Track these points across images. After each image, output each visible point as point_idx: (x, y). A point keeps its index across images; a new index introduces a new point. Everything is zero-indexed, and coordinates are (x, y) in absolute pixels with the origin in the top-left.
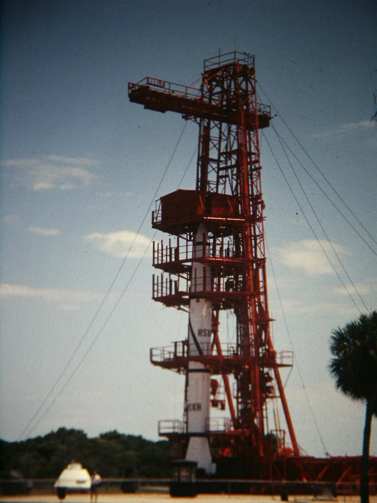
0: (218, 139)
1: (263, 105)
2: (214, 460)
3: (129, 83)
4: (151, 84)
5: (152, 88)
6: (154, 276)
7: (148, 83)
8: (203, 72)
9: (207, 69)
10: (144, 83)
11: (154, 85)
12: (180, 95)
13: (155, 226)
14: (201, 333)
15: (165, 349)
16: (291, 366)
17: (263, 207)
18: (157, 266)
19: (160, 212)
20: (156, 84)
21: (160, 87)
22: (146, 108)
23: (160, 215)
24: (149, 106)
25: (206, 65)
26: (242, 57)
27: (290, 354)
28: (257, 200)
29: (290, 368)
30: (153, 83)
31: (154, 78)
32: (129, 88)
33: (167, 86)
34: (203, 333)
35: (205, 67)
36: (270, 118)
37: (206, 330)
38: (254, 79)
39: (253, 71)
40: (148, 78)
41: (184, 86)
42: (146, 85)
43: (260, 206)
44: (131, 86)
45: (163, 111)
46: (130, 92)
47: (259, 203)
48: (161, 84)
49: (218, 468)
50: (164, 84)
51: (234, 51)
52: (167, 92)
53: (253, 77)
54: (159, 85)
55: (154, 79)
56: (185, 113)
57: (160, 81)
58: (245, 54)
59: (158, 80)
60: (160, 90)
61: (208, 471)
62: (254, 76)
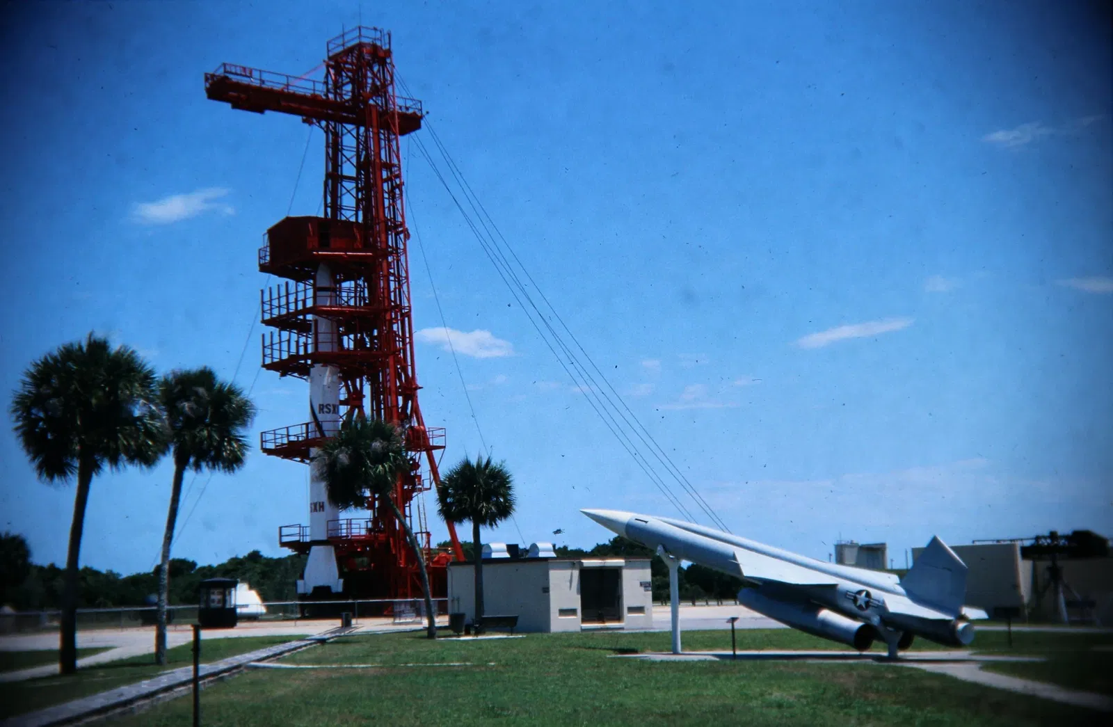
0: (355, 150)
1: (413, 100)
2: (341, 575)
3: (206, 74)
4: (231, 73)
5: (234, 78)
6: (263, 336)
7: (225, 72)
8: (326, 59)
9: (331, 54)
10: (221, 72)
11: (236, 74)
12: (278, 87)
13: (264, 268)
14: (323, 409)
15: (277, 432)
16: (444, 447)
17: (407, 236)
18: (268, 323)
19: (268, 249)
20: (239, 72)
21: (246, 76)
22: (234, 107)
23: (268, 254)
24: (237, 105)
25: (330, 49)
26: (372, 34)
27: (441, 432)
28: (398, 228)
29: (443, 450)
30: (233, 71)
31: (235, 64)
32: (207, 79)
33: (256, 75)
34: (325, 410)
35: (328, 51)
36: (421, 117)
37: (329, 405)
38: (391, 63)
39: (388, 53)
40: (224, 65)
41: (310, 80)
42: (222, 75)
43: (402, 236)
44: (208, 78)
45: (261, 111)
46: (208, 85)
47: (402, 232)
48: (247, 72)
49: (345, 585)
50: (251, 73)
51: (358, 25)
52: (256, 83)
53: (388, 61)
54: (243, 73)
55: (236, 66)
56: (305, 116)
57: (244, 69)
58: (375, 29)
59: (240, 67)
60: (245, 81)
61: (334, 590)
62: (391, 59)
